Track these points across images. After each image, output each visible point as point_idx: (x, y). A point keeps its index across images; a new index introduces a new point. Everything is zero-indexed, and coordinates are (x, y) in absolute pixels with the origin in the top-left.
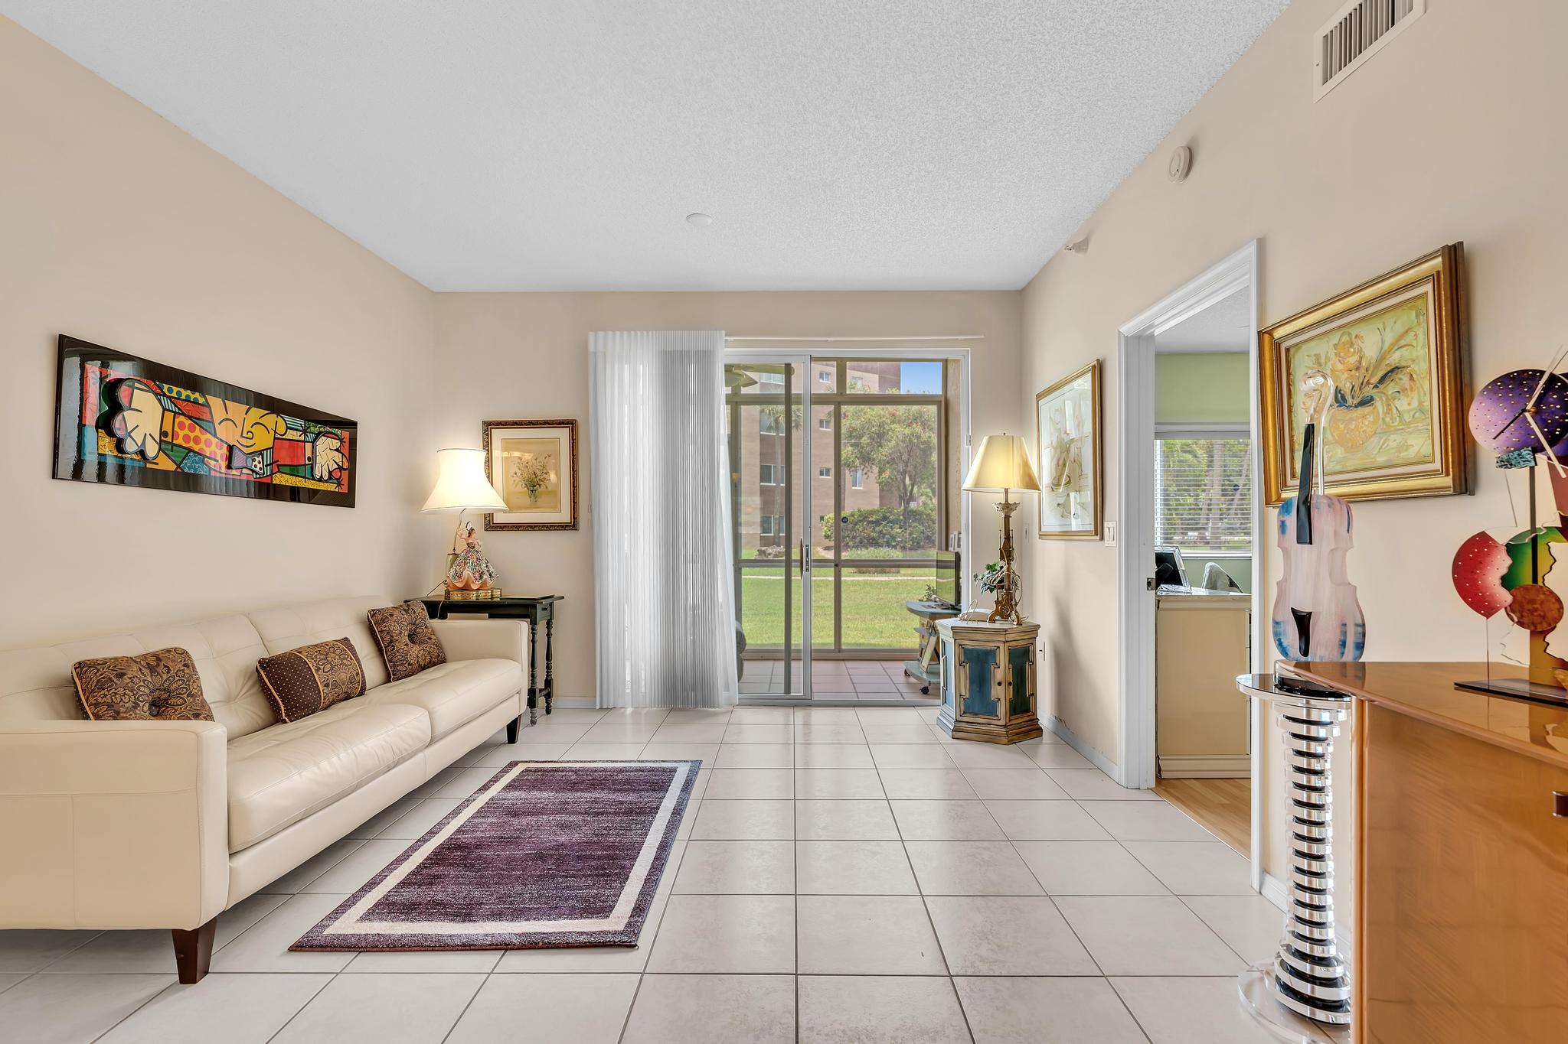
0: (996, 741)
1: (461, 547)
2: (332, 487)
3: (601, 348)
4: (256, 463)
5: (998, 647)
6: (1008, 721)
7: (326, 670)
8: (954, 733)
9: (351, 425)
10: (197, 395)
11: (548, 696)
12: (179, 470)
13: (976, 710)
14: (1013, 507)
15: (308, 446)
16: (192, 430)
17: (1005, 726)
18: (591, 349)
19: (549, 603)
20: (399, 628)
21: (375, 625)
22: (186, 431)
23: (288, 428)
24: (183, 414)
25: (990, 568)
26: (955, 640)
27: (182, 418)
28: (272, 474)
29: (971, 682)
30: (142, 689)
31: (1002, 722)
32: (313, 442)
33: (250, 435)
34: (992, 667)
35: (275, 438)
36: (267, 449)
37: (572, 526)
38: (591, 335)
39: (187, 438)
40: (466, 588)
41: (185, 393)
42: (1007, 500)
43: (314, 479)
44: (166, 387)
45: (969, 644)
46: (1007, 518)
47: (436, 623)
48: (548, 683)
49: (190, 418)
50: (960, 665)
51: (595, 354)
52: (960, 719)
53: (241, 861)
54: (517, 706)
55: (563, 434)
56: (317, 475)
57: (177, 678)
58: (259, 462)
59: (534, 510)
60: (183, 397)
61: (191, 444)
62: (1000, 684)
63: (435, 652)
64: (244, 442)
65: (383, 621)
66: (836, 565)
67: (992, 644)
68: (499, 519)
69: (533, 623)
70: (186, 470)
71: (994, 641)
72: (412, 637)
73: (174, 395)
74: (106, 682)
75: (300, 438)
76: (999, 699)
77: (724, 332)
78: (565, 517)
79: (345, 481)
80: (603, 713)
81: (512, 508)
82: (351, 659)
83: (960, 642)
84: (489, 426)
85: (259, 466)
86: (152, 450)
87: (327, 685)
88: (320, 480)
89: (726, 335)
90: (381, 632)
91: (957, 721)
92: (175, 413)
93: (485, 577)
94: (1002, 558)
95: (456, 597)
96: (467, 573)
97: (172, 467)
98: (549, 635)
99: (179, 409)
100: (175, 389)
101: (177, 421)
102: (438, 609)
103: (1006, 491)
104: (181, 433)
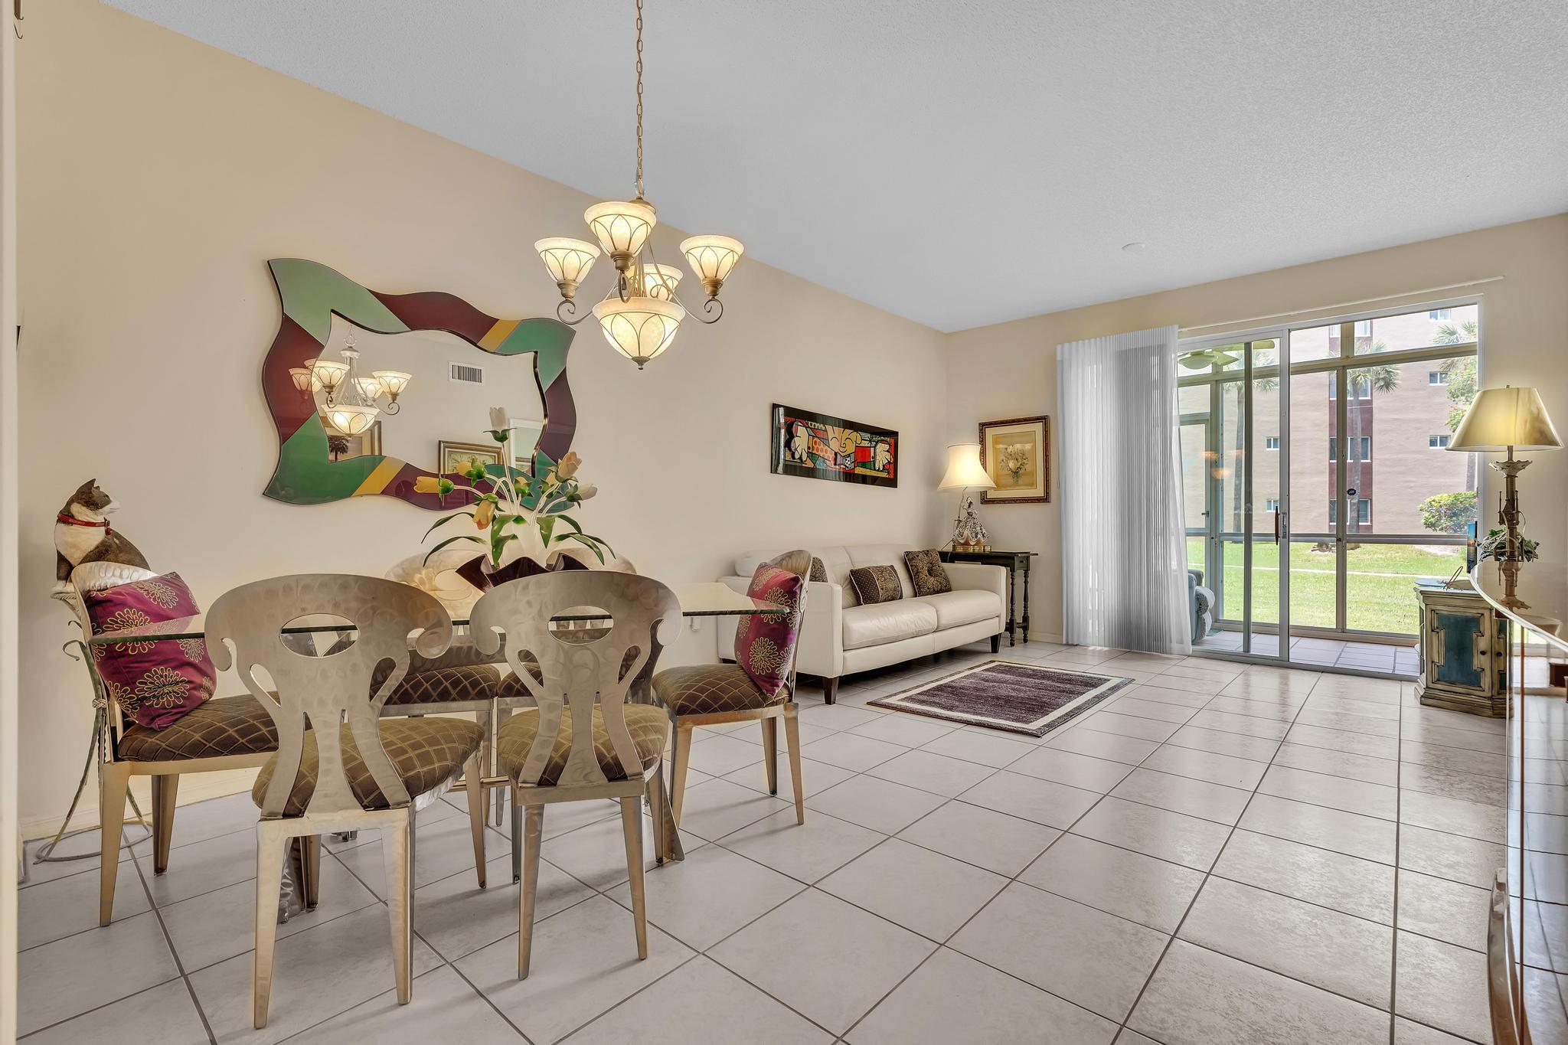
0: (1476, 712)
1: (964, 515)
2: (884, 475)
3: (1066, 356)
4: (847, 461)
5: (1482, 615)
6: (1495, 693)
7: (883, 581)
8: (1423, 699)
9: (895, 435)
10: (822, 425)
11: (1025, 628)
12: (815, 467)
13: (1453, 679)
14: (1519, 466)
15: (872, 449)
16: (820, 444)
17: (1491, 698)
18: (1059, 358)
19: (1026, 558)
20: (923, 565)
21: (909, 560)
22: (818, 445)
23: (863, 439)
24: (816, 436)
25: (1494, 533)
26: (1426, 605)
27: (816, 439)
28: (855, 467)
29: (1447, 650)
31: (1488, 694)
32: (875, 447)
33: (845, 445)
34: (1475, 635)
35: (856, 446)
36: (852, 453)
37: (1045, 499)
38: (1059, 348)
39: (818, 449)
40: (967, 543)
41: (817, 425)
42: (1510, 457)
43: (875, 470)
44: (810, 423)
45: (1443, 610)
46: (1511, 479)
47: (947, 566)
48: (1026, 618)
49: (819, 438)
50: (1433, 631)
51: (1062, 361)
52: (1431, 685)
53: (848, 654)
54: (997, 627)
55: (1038, 427)
57: (818, 571)
58: (849, 461)
59: (1017, 488)
60: (816, 427)
61: (820, 453)
62: (1483, 653)
63: (944, 583)
64: (841, 449)
65: (913, 559)
66: (1339, 540)
67: (1474, 611)
68: (991, 495)
69: (1013, 570)
70: (818, 467)
71: (1474, 608)
72: (930, 572)
73: (813, 426)
75: (868, 445)
76: (1483, 670)
77: (1176, 326)
78: (1039, 492)
79: (892, 471)
80: (1066, 647)
81: (999, 486)
83: (1433, 607)
84: (983, 426)
85: (849, 463)
86: (804, 458)
87: (882, 589)
88: (878, 470)
89: (1180, 328)
90: (912, 566)
91: (1427, 687)
92: (813, 436)
93: (979, 536)
94: (1502, 522)
95: (960, 550)
96: (967, 533)
97: (812, 465)
98: (1026, 582)
99: (815, 434)
100: (813, 423)
101: (814, 440)
102: (946, 557)
103: (1510, 449)
104: (816, 447)
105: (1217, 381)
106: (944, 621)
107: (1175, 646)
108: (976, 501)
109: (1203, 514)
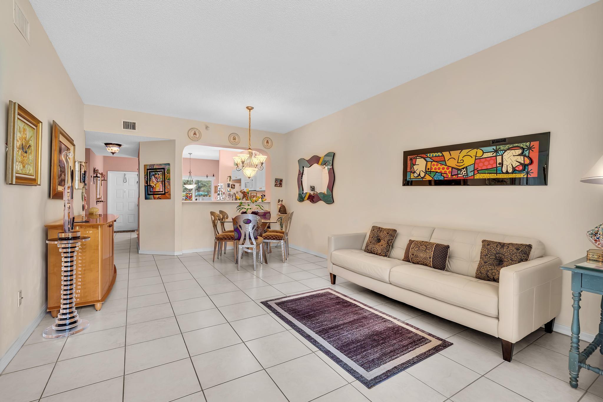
2: (520, 175)
10: (439, 153)
12: (433, 179)
15: (499, 158)
16: (437, 165)
22: (435, 166)
23: (483, 153)
24: (434, 161)
27: (434, 163)
28: (474, 174)
30: (375, 235)
32: (502, 155)
33: (462, 161)
35: (476, 159)
39: (435, 169)
41: (434, 154)
43: (503, 173)
44: (428, 154)
49: (436, 162)
58: (464, 171)
60: (434, 156)
61: (437, 170)
64: (459, 164)
70: (435, 179)
73: (431, 156)
75: (493, 155)
79: (535, 170)
82: (432, 251)
85: (464, 173)
88: (507, 172)
92: (431, 162)
97: (431, 179)
99: (433, 160)
100: (431, 154)
101: (432, 164)
104: (434, 167)
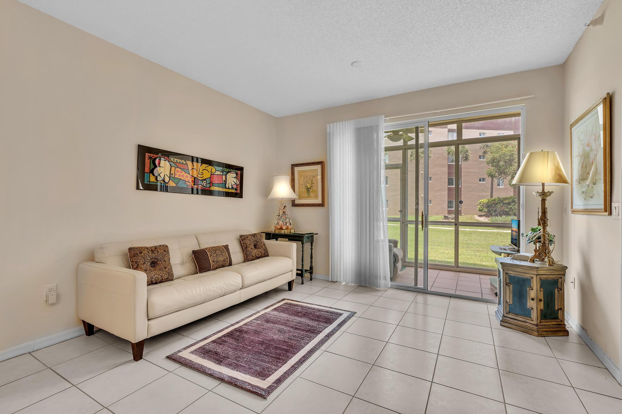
0: (529, 333)
1: (281, 213)
2: (233, 191)
3: (331, 130)
4: (204, 183)
5: (532, 278)
6: (539, 322)
7: (214, 256)
8: (502, 322)
9: (241, 169)
10: (183, 161)
11: (311, 273)
12: (177, 186)
13: (517, 312)
14: (548, 194)
15: (224, 177)
16: (181, 172)
17: (537, 325)
18: (328, 131)
19: (311, 237)
20: (250, 243)
21: (243, 240)
22: (179, 173)
23: (216, 171)
24: (178, 167)
25: (533, 230)
26: (503, 270)
27: (178, 169)
28: (210, 187)
29: (514, 296)
30: (147, 258)
31: (535, 322)
32: (226, 175)
33: (202, 174)
34: (528, 289)
35: (211, 174)
36: (208, 178)
37: (322, 205)
38: (328, 125)
39: (180, 175)
40: (281, 229)
41: (179, 161)
42: (543, 190)
43: (226, 188)
44: (172, 159)
45: (512, 273)
46: (543, 201)
47: (267, 242)
48: (311, 268)
49: (180, 168)
50: (506, 285)
51: (330, 133)
52: (506, 315)
53: (152, 322)
54: (292, 276)
55: (319, 167)
56: (227, 187)
57: (160, 255)
58: (205, 183)
59: (309, 199)
60: (178, 162)
61: (181, 177)
62: (533, 299)
63: (263, 252)
64: (199, 176)
65: (244, 239)
66: (456, 225)
67: (528, 275)
68: (297, 202)
69: (303, 244)
70: (179, 186)
71: (528, 273)
72: (255, 246)
73: (175, 161)
74: (136, 255)
75: (221, 174)
76: (533, 309)
77: (383, 116)
78: (319, 201)
79: (239, 189)
80: (331, 283)
81: (300, 197)
82: (226, 253)
83: (507, 272)
84: (293, 166)
85: (205, 184)
86: (167, 180)
87: (214, 262)
88: (229, 188)
89: (385, 117)
90: (243, 243)
91: (504, 316)
92: (175, 167)
93: (287, 224)
94: (539, 224)
95: (277, 232)
96: (281, 223)
97: (175, 185)
98: (312, 249)
99: (177, 166)
100: (175, 159)
101: (176, 170)
102: (270, 236)
103: (543, 185)
104: (178, 174)
105: (405, 149)
106: (247, 283)
107: (382, 282)
108: (289, 205)
109: (399, 211)
